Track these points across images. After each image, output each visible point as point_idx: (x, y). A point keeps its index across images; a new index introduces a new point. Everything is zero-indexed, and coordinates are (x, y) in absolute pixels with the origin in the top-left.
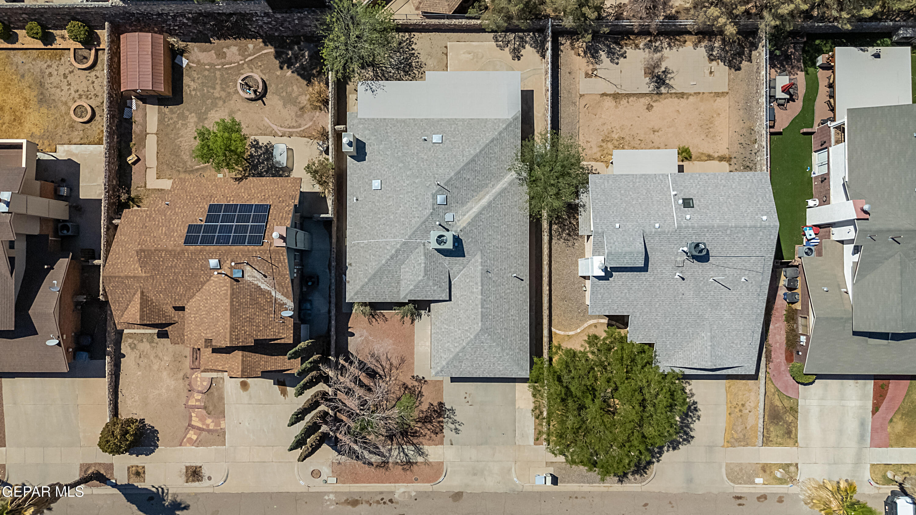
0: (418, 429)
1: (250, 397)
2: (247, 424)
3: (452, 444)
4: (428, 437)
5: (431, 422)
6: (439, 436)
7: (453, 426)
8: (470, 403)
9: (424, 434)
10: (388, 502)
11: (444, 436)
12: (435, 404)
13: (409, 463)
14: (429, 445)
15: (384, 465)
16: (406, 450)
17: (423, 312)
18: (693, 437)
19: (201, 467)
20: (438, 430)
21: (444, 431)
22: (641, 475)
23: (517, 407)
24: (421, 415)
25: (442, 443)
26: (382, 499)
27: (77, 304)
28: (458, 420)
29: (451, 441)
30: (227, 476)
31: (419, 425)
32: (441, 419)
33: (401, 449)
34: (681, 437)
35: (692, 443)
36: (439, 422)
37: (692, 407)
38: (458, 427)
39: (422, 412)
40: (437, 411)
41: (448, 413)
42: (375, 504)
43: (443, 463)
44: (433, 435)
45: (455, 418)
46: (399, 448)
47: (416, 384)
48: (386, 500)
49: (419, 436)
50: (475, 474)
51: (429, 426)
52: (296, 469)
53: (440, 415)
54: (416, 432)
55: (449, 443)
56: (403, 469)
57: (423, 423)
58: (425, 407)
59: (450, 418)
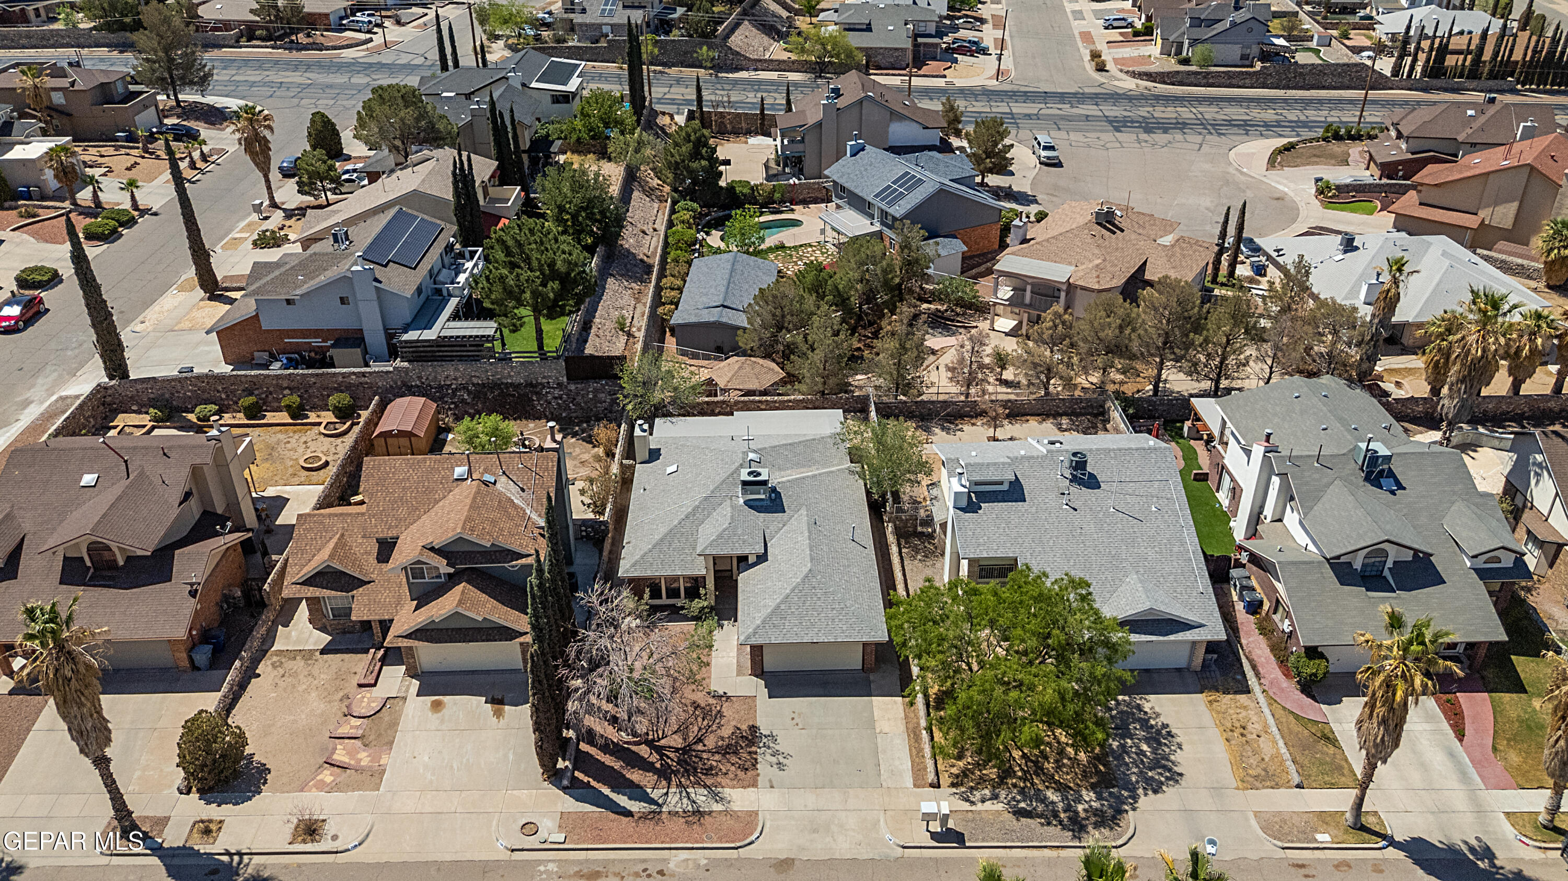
0: (714, 763)
1: (442, 721)
2: (426, 758)
3: (772, 787)
4: (731, 775)
5: (736, 753)
6: (749, 773)
7: (774, 760)
8: (800, 726)
9: (724, 770)
10: (655, 874)
11: (758, 775)
12: (744, 727)
13: (698, 813)
14: (733, 787)
15: (654, 816)
16: (693, 795)
17: (726, 622)
18: (1181, 775)
19: (324, 821)
20: (748, 764)
21: (758, 766)
22: (1111, 829)
23: (878, 731)
24: (720, 743)
25: (754, 784)
26: (645, 870)
27: (226, 598)
28: (782, 750)
29: (770, 781)
30: (368, 835)
31: (717, 757)
32: (754, 749)
33: (684, 794)
34: (1161, 774)
35: (1183, 783)
36: (750, 753)
37: (1164, 732)
38: (782, 760)
39: (722, 739)
40: (747, 738)
41: (765, 740)
42: (631, 878)
43: (756, 813)
44: (739, 772)
45: (777, 747)
46: (681, 793)
47: (712, 701)
48: (652, 870)
49: (717, 774)
50: (815, 831)
51: (734, 759)
52: (494, 823)
53: (752, 743)
54: (711, 768)
55: (768, 785)
56: (686, 822)
57: (724, 755)
58: (726, 732)
59: (769, 748)
